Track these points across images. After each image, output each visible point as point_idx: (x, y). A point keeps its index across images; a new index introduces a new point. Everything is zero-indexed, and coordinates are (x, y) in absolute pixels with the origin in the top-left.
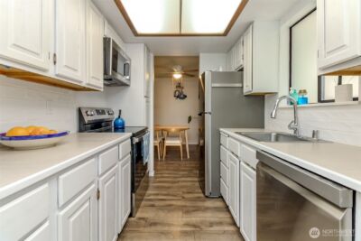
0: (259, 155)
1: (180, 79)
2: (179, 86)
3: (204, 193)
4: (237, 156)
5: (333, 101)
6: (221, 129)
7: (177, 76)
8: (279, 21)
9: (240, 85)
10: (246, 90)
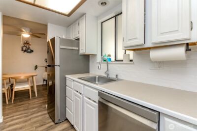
0: (101, 94)
1: (28, 38)
2: (26, 43)
3: (54, 121)
4: (80, 93)
5: (122, 61)
6: (66, 76)
7: (26, 35)
8: (97, 17)
9: (77, 49)
10: (81, 52)
